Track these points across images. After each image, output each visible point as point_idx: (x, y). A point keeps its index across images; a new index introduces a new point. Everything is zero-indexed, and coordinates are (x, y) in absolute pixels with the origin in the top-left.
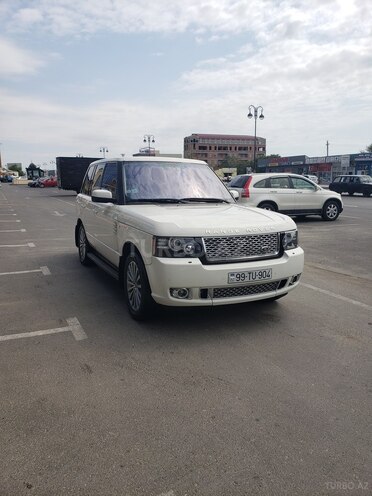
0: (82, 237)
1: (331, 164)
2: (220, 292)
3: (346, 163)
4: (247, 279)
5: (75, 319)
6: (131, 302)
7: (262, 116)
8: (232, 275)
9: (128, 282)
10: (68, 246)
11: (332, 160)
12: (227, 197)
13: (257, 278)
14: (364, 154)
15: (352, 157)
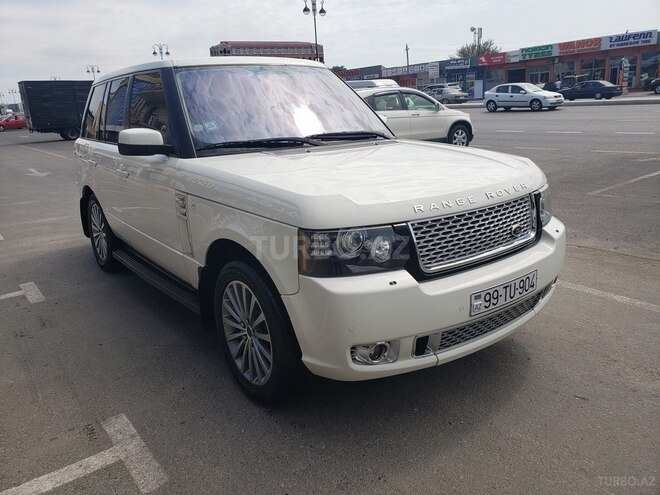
0: (95, 220)
1: (415, 75)
2: (452, 336)
3: (434, 73)
4: (501, 301)
5: (125, 418)
6: (239, 364)
7: (322, 11)
8: (478, 297)
9: (227, 322)
10: (68, 234)
11: (416, 70)
12: (378, 128)
13: (517, 296)
14: (454, 60)
15: (442, 64)
